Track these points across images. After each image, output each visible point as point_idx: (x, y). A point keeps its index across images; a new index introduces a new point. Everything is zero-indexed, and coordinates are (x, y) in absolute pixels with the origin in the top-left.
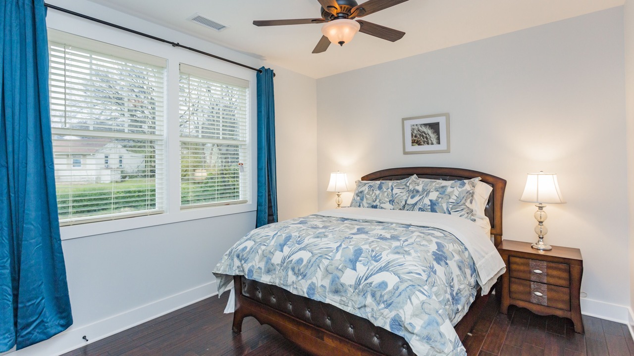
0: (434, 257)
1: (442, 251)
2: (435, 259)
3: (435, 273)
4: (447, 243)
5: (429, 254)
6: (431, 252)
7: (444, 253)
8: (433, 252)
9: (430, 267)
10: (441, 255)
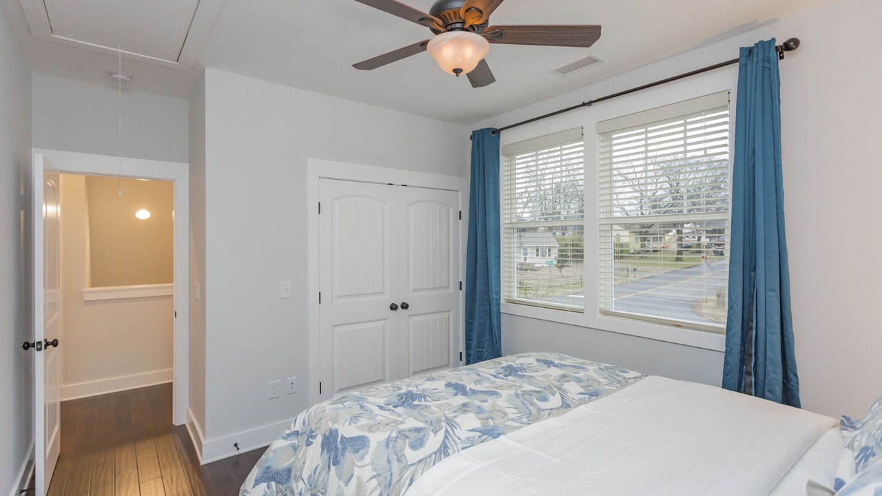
0: (327, 434)
1: (344, 448)
2: (324, 436)
3: (309, 444)
4: (372, 463)
5: (330, 424)
6: (336, 426)
7: (343, 454)
8: (337, 431)
9: (312, 432)
10: (337, 449)
